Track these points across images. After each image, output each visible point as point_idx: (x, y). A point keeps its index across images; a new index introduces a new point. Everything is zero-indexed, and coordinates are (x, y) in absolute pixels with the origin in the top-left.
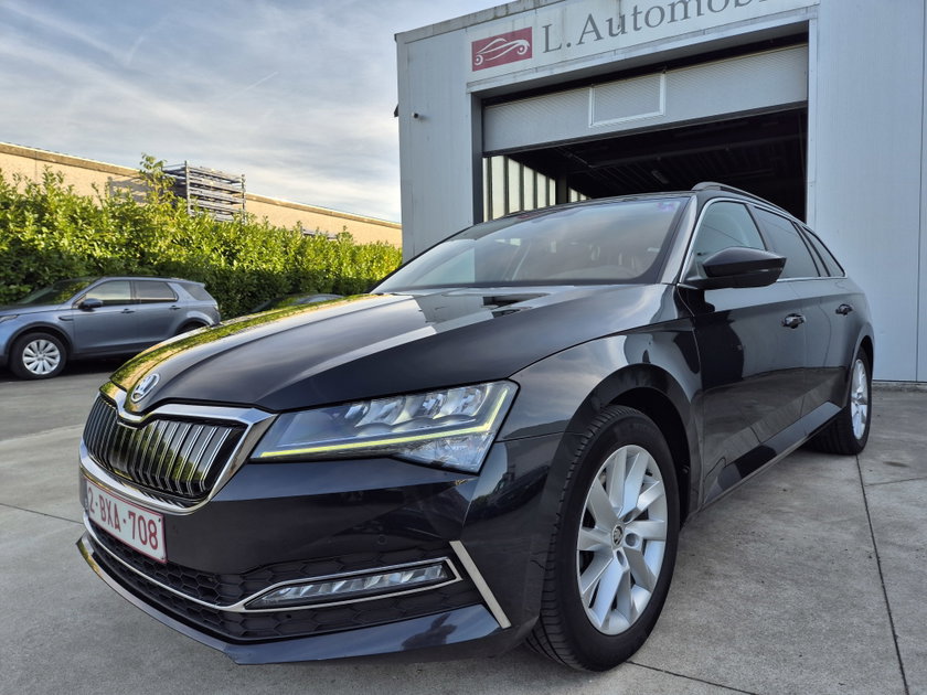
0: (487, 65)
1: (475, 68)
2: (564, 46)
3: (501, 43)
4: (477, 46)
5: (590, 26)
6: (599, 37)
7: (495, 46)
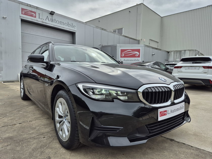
0: (25, 14)
1: (22, 14)
2: (43, 19)
3: (29, 12)
4: (23, 9)
5: (47, 18)
6: (49, 21)
7: (27, 11)
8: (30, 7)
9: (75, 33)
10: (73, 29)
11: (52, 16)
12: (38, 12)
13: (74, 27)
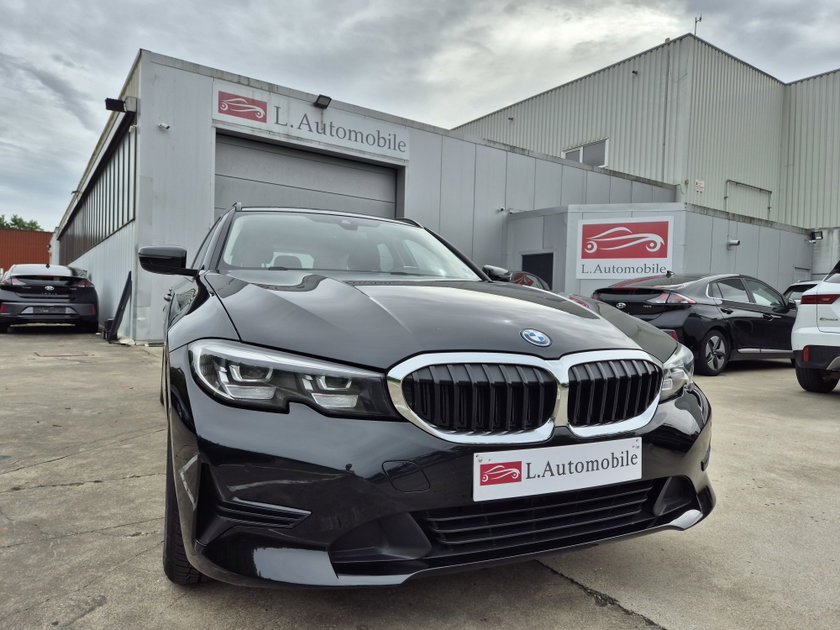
2: (289, 125)
3: (244, 103)
4: (223, 96)
5: (305, 121)
6: (310, 130)
7: (238, 102)
8: (248, 85)
9: (403, 168)
10: (396, 154)
11: (322, 114)
12: (273, 101)
13: (399, 146)
